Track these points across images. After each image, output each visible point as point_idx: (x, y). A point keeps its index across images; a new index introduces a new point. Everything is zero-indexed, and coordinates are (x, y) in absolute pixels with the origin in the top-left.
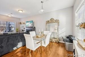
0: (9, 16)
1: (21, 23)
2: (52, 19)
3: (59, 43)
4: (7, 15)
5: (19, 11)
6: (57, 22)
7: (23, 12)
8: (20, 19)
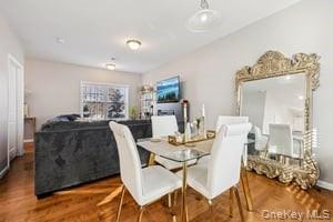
0: (110, 67)
1: (143, 89)
2: (267, 55)
3: (319, 190)
4: (103, 65)
5: (131, 44)
6: (301, 70)
7: (144, 45)
8: (141, 75)
